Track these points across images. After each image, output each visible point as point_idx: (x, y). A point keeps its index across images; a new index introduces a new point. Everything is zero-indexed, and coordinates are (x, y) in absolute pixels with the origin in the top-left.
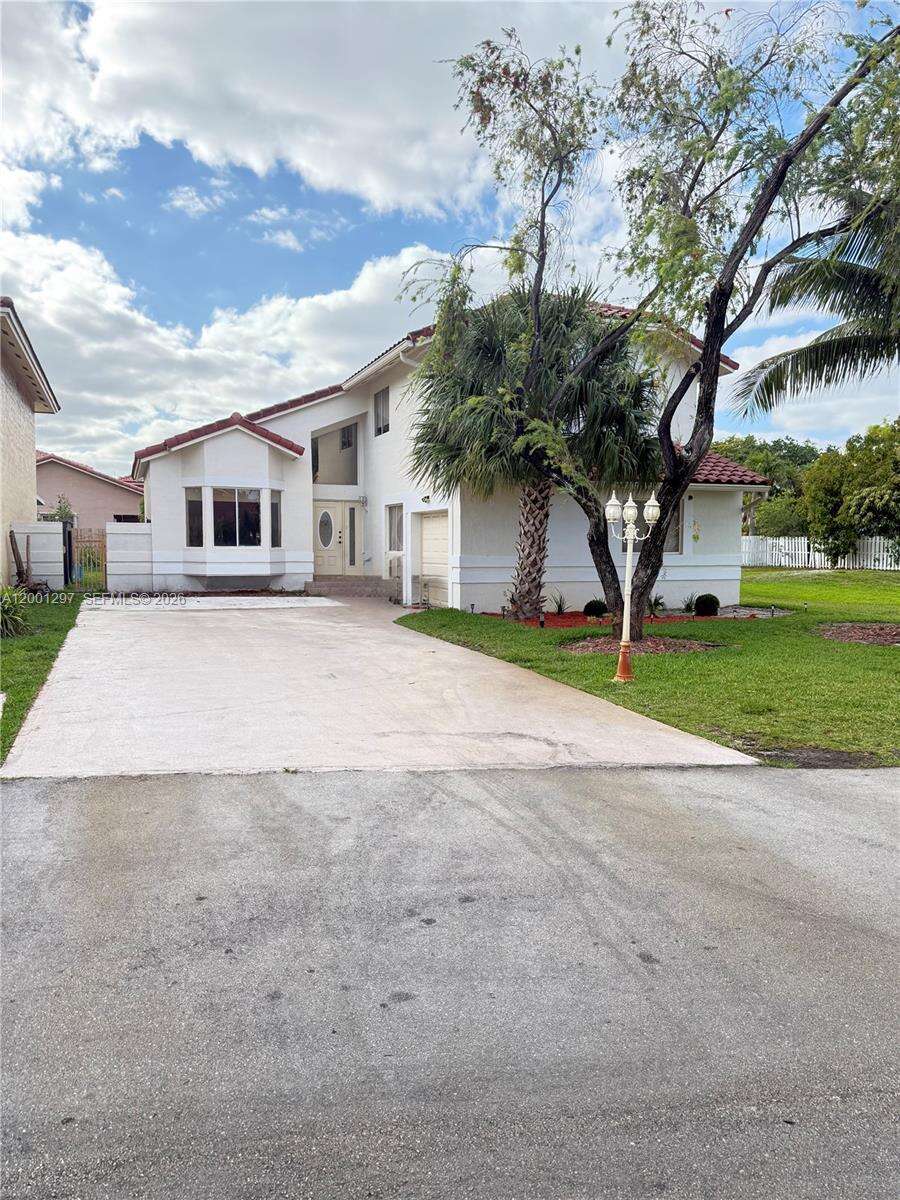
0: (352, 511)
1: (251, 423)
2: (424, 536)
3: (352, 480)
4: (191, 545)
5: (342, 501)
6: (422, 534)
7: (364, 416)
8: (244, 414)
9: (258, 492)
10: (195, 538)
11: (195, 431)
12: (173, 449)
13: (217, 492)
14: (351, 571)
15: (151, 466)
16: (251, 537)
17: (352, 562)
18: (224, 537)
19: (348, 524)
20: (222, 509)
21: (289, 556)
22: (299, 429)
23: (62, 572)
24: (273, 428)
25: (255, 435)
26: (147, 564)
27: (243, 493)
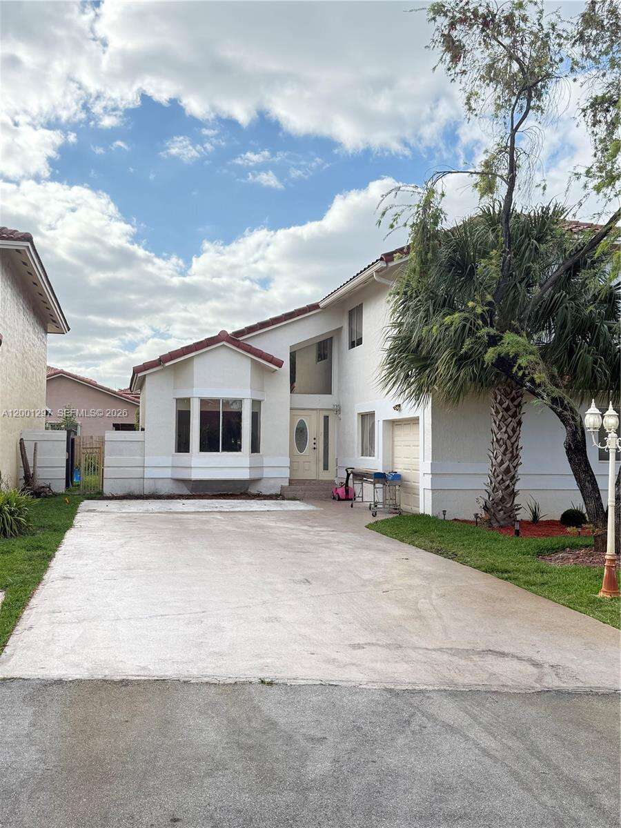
0: (326, 418)
1: (236, 340)
2: (396, 443)
3: (327, 389)
4: (178, 452)
5: (316, 409)
6: (393, 441)
7: (339, 330)
8: (230, 332)
9: (239, 402)
10: (183, 445)
11: (187, 347)
12: (167, 364)
13: (203, 402)
14: (325, 476)
15: (147, 379)
16: (232, 444)
17: (326, 467)
18: (209, 444)
19: (322, 430)
20: (208, 417)
21: (267, 461)
22: (279, 345)
23: (65, 477)
24: (257, 344)
25: (238, 350)
26: (139, 469)
27: (227, 402)
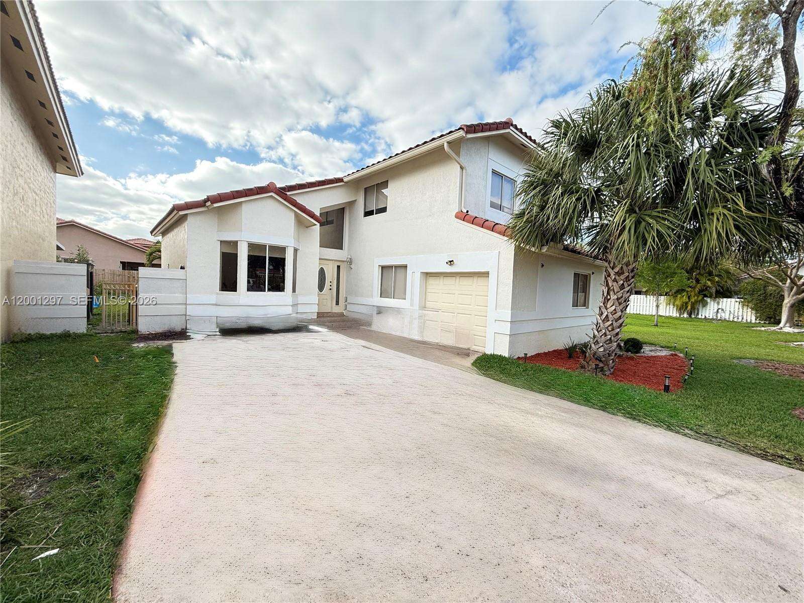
0: (339, 267)
3: (339, 246)
5: (332, 260)
6: (426, 289)
7: (352, 204)
9: (283, 249)
10: (228, 283)
13: (252, 246)
14: (337, 309)
15: (189, 219)
16: (277, 285)
17: (337, 303)
18: (255, 285)
19: (336, 276)
20: (255, 262)
21: (301, 300)
23: (86, 316)
26: (180, 306)
27: (272, 248)
